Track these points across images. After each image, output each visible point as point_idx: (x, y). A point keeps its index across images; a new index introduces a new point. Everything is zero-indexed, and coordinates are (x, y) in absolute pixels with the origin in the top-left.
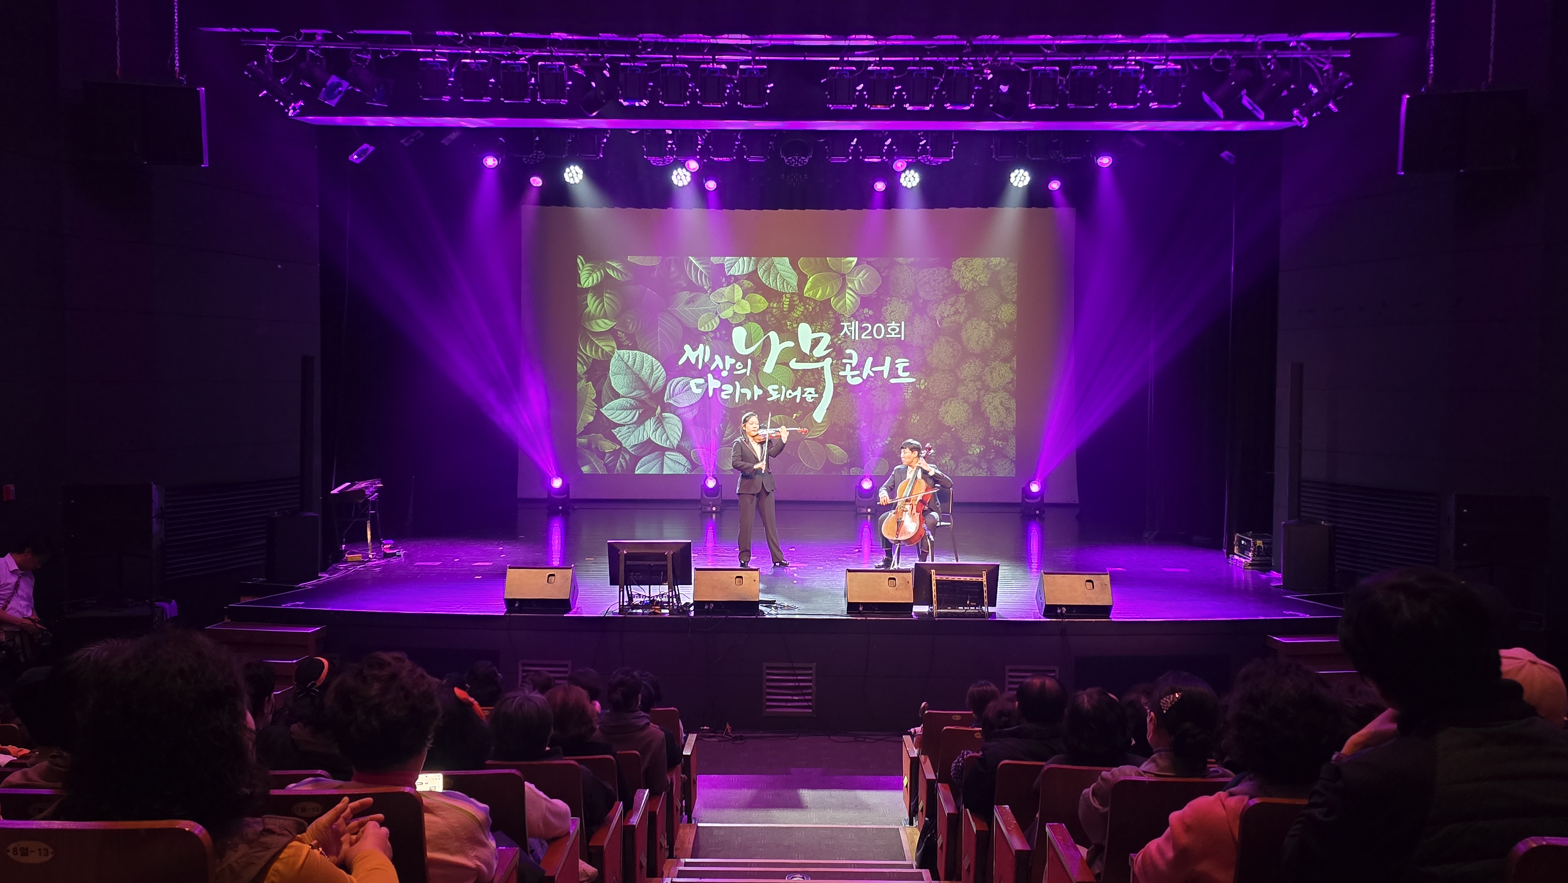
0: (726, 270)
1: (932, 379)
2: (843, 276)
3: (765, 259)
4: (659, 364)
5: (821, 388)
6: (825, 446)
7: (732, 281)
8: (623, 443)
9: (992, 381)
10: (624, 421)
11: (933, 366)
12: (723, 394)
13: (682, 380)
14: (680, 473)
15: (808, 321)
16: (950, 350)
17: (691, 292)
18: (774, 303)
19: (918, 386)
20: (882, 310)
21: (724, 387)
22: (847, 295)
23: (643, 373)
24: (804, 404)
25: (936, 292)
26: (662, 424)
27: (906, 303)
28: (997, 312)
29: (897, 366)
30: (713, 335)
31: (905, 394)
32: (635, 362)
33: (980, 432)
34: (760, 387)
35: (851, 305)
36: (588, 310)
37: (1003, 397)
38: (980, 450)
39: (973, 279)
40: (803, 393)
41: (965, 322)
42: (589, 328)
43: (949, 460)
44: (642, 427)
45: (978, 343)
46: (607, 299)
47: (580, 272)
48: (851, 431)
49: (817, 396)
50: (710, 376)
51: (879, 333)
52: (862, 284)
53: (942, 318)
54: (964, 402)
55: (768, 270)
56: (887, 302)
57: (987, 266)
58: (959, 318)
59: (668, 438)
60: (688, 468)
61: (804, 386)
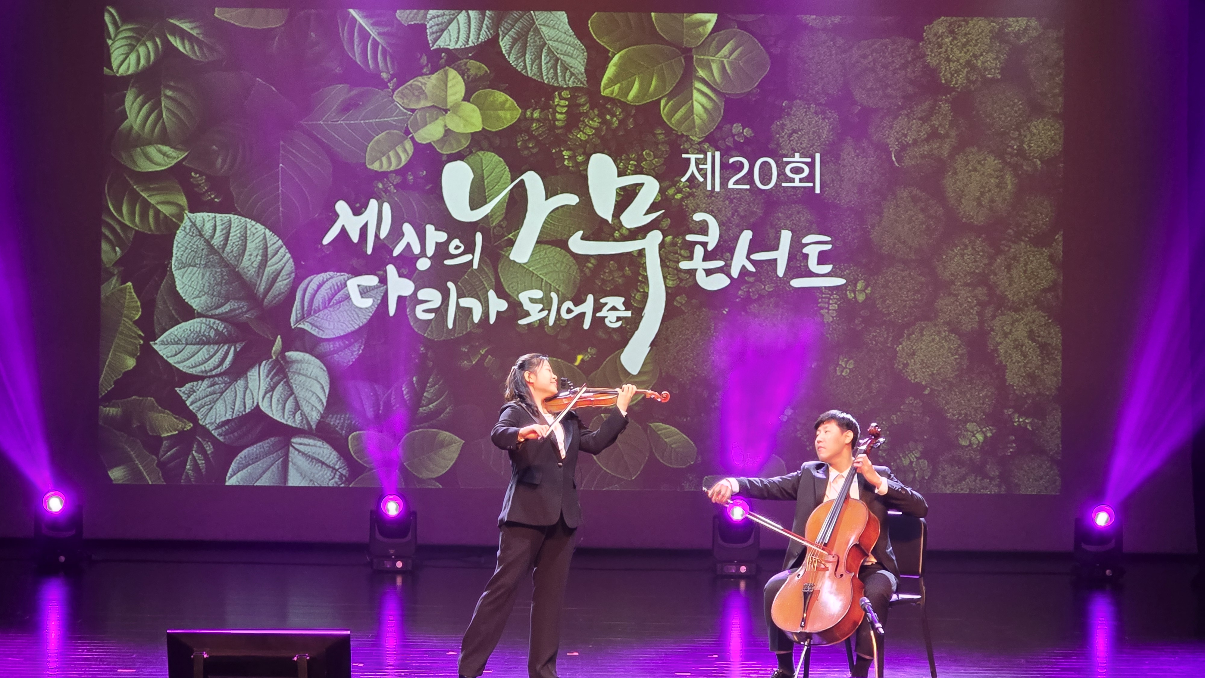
0: (430, 38)
1: (881, 281)
2: (687, 53)
3: (516, 14)
4: (280, 242)
5: (638, 296)
6: (646, 428)
7: (442, 61)
8: (199, 416)
9: (1010, 285)
10: (202, 368)
11: (885, 250)
12: (419, 309)
13: (332, 278)
14: (325, 485)
15: (609, 149)
16: (921, 216)
17: (354, 84)
18: (534, 110)
19: (850, 295)
20: (774, 127)
21: (423, 294)
22: (696, 95)
23: (245, 262)
24: (601, 334)
25: (889, 90)
26: (286, 376)
27: (823, 112)
28: (1020, 134)
29: (805, 250)
30: (397, 180)
31: (823, 312)
32: (227, 239)
33: (986, 396)
34: (501, 294)
35: (705, 116)
36: (126, 124)
37: (1034, 322)
38: (985, 437)
39: (968, 62)
40: (598, 307)
41: (952, 156)
42: (130, 165)
43: (918, 458)
44: (241, 383)
45: (980, 204)
46: (168, 101)
47: (110, 42)
48: (705, 394)
49: (628, 314)
50: (391, 270)
51: (765, 177)
52: (729, 71)
53: (904, 148)
54: (952, 331)
55: (521, 39)
56: (782, 109)
57: (1000, 36)
58: (940, 147)
59: (297, 407)
60: (341, 475)
61: (600, 293)
